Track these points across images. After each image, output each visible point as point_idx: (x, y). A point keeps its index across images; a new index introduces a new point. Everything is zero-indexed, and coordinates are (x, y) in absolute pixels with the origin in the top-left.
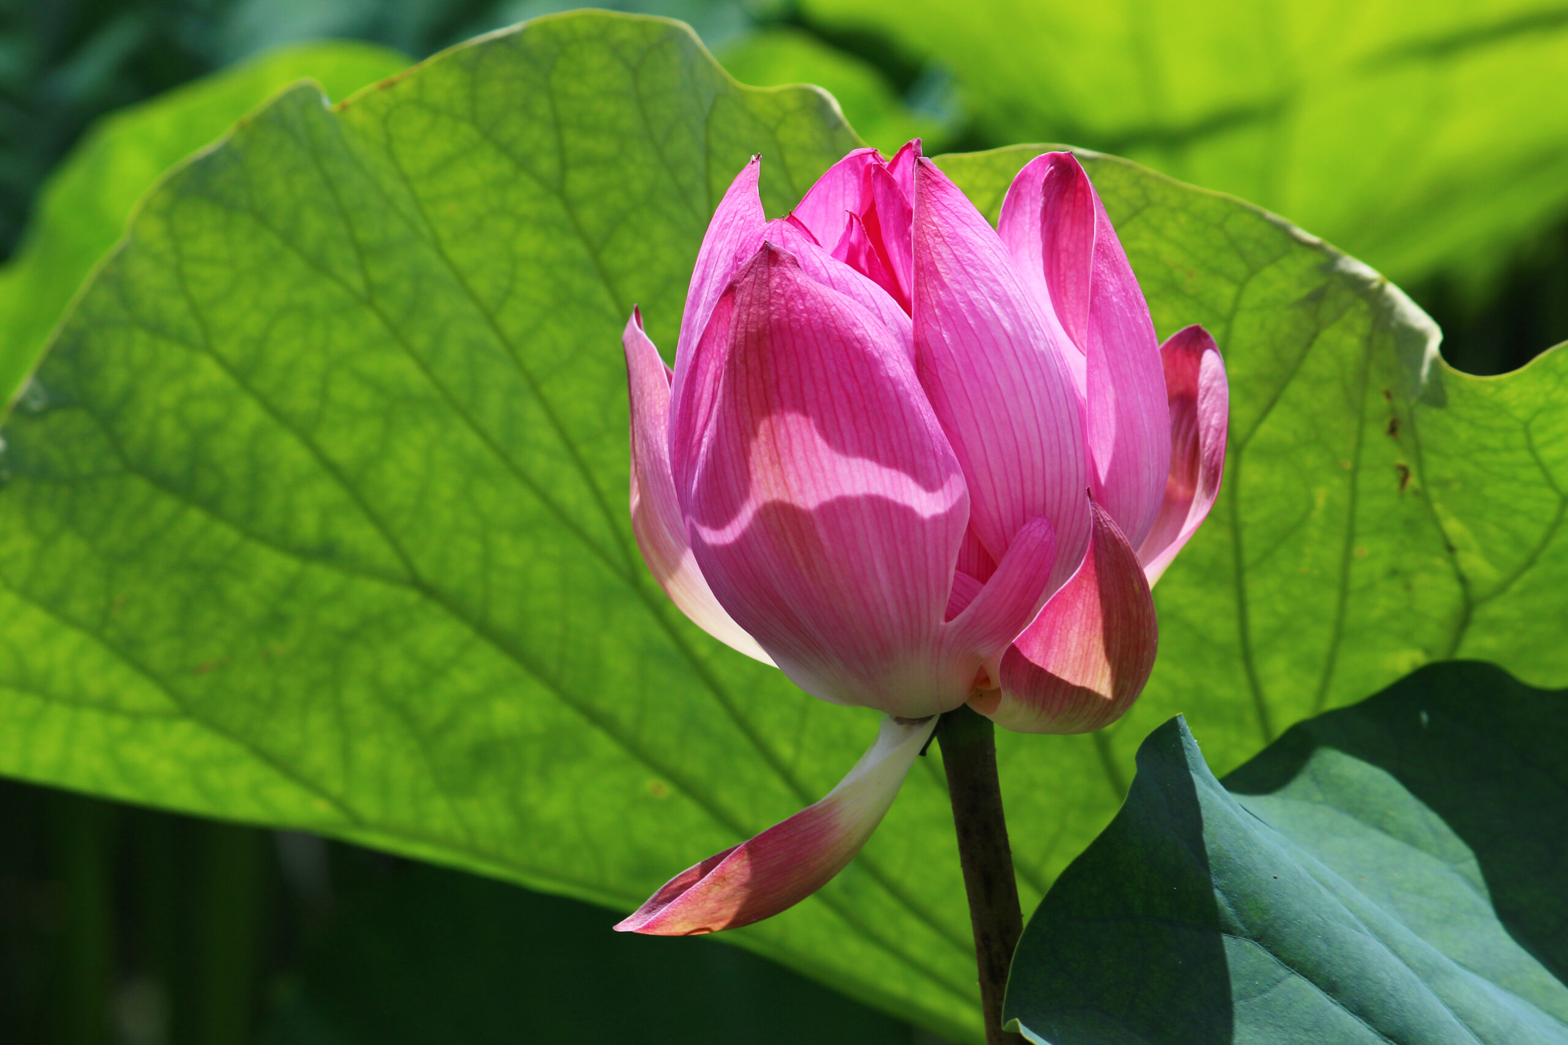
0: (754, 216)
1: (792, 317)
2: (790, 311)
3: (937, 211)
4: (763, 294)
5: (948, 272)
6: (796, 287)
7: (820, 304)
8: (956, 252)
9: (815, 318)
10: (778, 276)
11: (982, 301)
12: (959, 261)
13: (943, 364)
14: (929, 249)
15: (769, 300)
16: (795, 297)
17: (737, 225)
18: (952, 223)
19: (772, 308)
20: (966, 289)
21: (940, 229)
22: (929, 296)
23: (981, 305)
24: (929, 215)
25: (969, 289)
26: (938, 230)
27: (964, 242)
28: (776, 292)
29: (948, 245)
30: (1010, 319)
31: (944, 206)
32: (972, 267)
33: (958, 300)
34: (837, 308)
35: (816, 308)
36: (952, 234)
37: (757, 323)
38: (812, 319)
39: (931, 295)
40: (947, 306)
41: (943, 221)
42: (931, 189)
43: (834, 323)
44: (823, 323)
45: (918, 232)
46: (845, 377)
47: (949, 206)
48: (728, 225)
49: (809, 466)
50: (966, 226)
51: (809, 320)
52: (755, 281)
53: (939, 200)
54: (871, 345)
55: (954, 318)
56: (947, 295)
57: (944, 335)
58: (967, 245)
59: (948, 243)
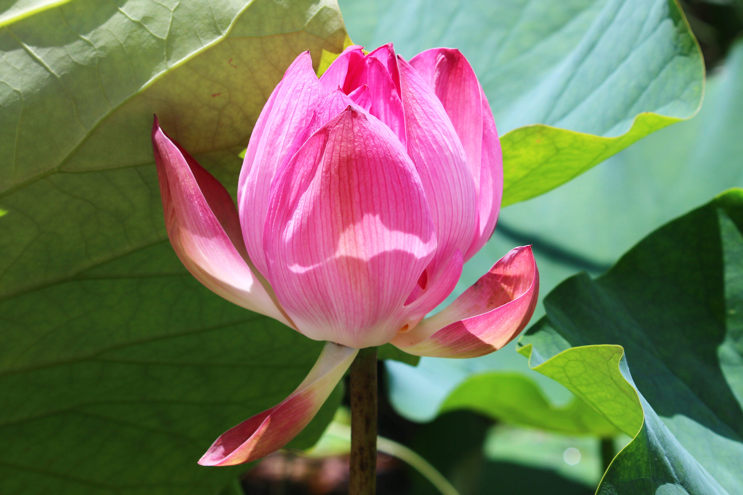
0: (317, 86)
1: (368, 149)
2: (366, 146)
3: (411, 85)
4: (349, 135)
5: (421, 119)
6: (369, 132)
7: (382, 142)
8: (424, 108)
9: (380, 150)
10: (358, 126)
11: (439, 136)
12: (425, 113)
13: (421, 171)
14: (410, 106)
15: (354, 140)
16: (369, 138)
17: (306, 91)
18: (419, 92)
19: (356, 144)
20: (430, 129)
21: (414, 95)
22: (413, 133)
23: (439, 138)
24: (407, 87)
25: (432, 129)
26: (413, 96)
27: (427, 103)
28: (358, 135)
29: (419, 104)
30: (452, 145)
31: (414, 82)
32: (433, 116)
33: (427, 135)
34: (390, 144)
35: (380, 145)
36: (420, 98)
37: (347, 151)
38: (379, 151)
39: (413, 132)
40: (422, 138)
41: (415, 90)
42: (406, 72)
43: (390, 153)
44: (384, 153)
45: (405, 97)
46: (395, 183)
47: (416, 82)
48: (300, 91)
49: (370, 231)
50: (426, 93)
51: (377, 151)
52: (343, 128)
53: (410, 79)
54: (407, 165)
55: (425, 145)
56: (421, 132)
57: (421, 155)
58: (428, 104)
59: (419, 103)
